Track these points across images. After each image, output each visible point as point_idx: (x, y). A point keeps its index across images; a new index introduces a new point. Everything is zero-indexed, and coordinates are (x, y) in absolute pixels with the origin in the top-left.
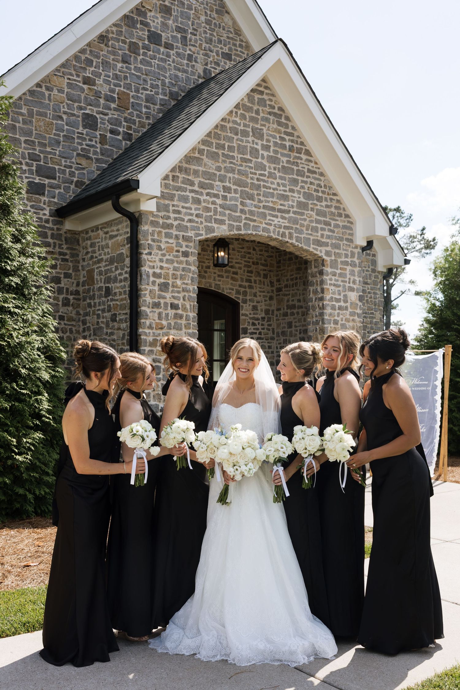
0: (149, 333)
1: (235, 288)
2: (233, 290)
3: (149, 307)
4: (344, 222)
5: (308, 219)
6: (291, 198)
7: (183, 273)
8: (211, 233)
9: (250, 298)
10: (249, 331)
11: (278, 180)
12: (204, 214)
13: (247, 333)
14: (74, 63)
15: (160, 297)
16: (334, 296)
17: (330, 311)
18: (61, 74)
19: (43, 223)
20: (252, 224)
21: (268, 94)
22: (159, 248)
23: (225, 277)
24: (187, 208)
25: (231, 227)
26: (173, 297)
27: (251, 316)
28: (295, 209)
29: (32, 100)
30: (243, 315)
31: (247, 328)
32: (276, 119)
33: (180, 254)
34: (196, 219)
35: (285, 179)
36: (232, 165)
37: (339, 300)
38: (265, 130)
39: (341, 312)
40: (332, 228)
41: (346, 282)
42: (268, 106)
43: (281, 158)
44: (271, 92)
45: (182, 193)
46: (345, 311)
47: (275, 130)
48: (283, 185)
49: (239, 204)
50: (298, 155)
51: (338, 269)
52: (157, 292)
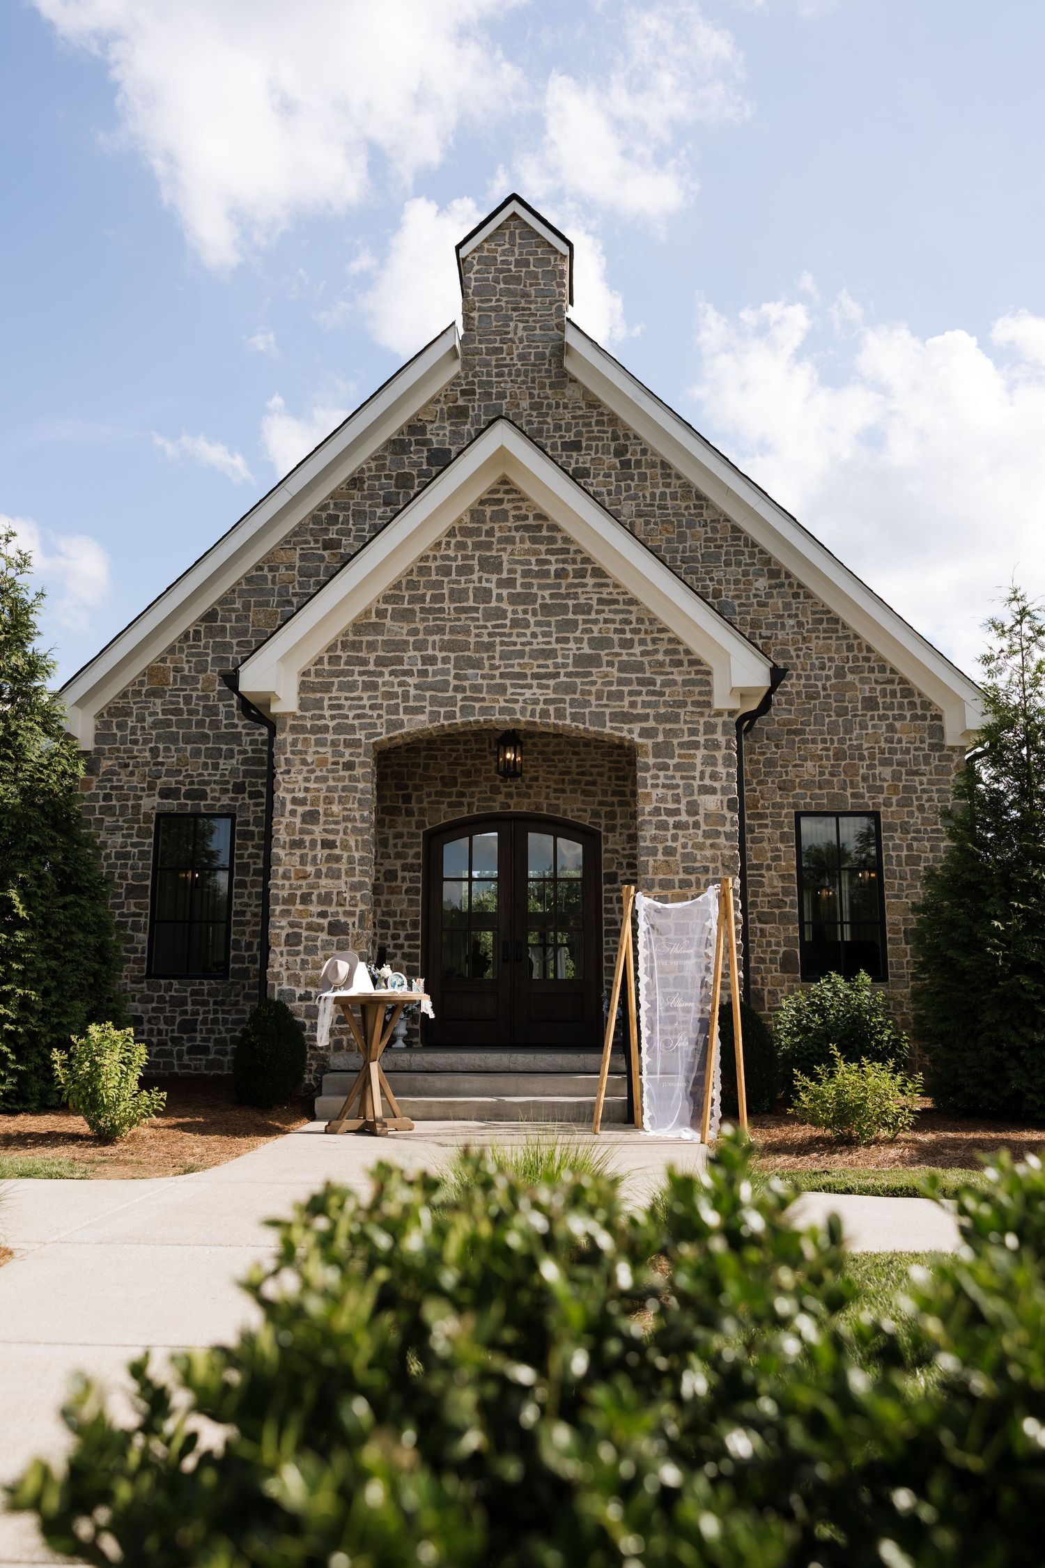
0: (283, 885)
1: (589, 808)
2: (585, 811)
3: (284, 848)
4: (689, 673)
5: (600, 681)
6: (559, 653)
7: (344, 794)
8: (397, 729)
9: (623, 821)
10: (620, 878)
11: (533, 629)
12: (385, 703)
13: (615, 882)
14: (311, 526)
15: (302, 831)
16: (662, 806)
17: (653, 832)
18: (292, 546)
19: (260, 746)
20: (477, 705)
21: (513, 500)
22: (304, 762)
23: (568, 791)
24: (351, 699)
26: (325, 830)
27: (626, 852)
28: (570, 669)
29: (249, 590)
30: (607, 851)
31: (616, 874)
32: (527, 535)
33: (340, 767)
34: (370, 713)
35: (548, 624)
36: (438, 622)
37: (676, 812)
38: (505, 557)
39: (680, 833)
40: (657, 688)
41: (694, 778)
42: (511, 519)
43: (540, 593)
44: (519, 496)
45: (345, 679)
46: (691, 831)
47: (527, 552)
48: (545, 634)
49: (450, 678)
50: (576, 581)
51: (672, 757)
52: (298, 825)
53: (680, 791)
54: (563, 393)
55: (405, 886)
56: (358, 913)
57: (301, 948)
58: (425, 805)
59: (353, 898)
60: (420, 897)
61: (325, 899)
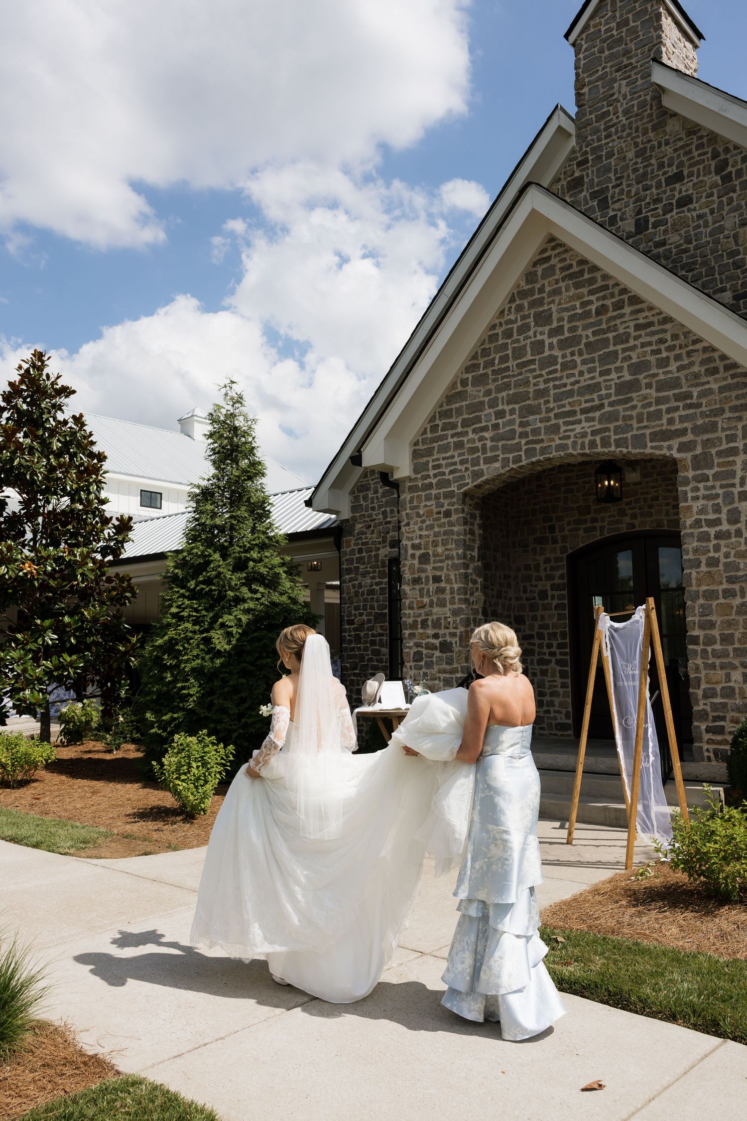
0: (409, 614)
3: (409, 585)
4: (725, 379)
5: (640, 404)
6: (603, 385)
7: (445, 538)
8: (479, 478)
11: (580, 368)
12: (470, 457)
15: (421, 570)
16: (703, 517)
17: (695, 544)
20: (538, 446)
21: (558, 254)
24: (447, 458)
25: (506, 461)
26: (434, 568)
28: (613, 398)
32: (571, 282)
33: (442, 516)
34: (460, 467)
35: (593, 361)
36: (505, 380)
37: (717, 522)
38: (554, 308)
39: (722, 543)
40: (694, 401)
41: (733, 485)
42: (558, 272)
43: (584, 333)
44: (563, 249)
45: (442, 443)
46: (734, 540)
47: (572, 299)
48: (590, 371)
49: (516, 427)
50: (615, 313)
51: (711, 468)
52: (417, 566)
53: (720, 501)
54: (664, 131)
55: (555, 602)
56: (458, 634)
57: (423, 663)
58: (566, 533)
59: (455, 622)
60: (566, 612)
61: (437, 624)
